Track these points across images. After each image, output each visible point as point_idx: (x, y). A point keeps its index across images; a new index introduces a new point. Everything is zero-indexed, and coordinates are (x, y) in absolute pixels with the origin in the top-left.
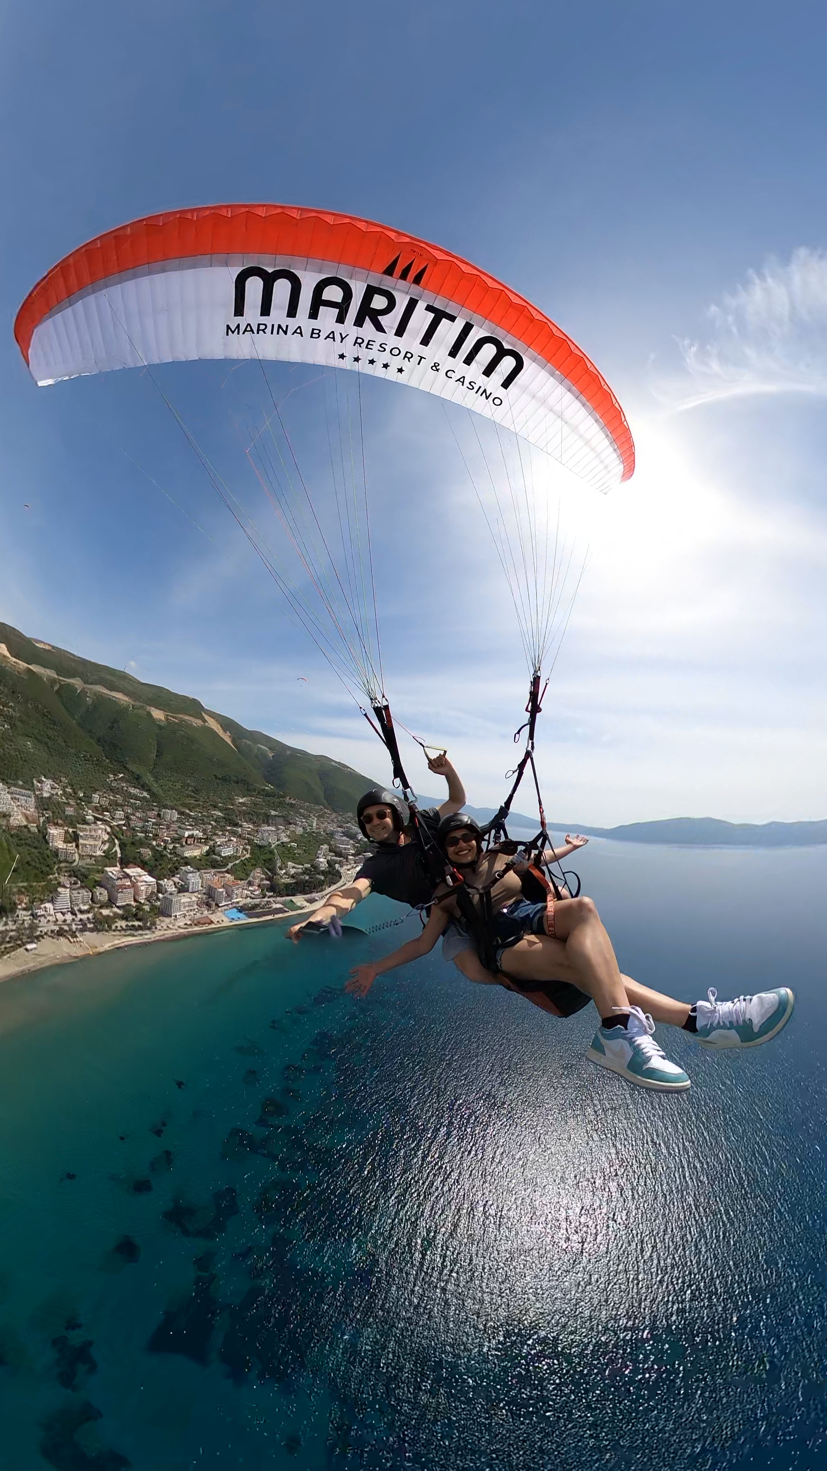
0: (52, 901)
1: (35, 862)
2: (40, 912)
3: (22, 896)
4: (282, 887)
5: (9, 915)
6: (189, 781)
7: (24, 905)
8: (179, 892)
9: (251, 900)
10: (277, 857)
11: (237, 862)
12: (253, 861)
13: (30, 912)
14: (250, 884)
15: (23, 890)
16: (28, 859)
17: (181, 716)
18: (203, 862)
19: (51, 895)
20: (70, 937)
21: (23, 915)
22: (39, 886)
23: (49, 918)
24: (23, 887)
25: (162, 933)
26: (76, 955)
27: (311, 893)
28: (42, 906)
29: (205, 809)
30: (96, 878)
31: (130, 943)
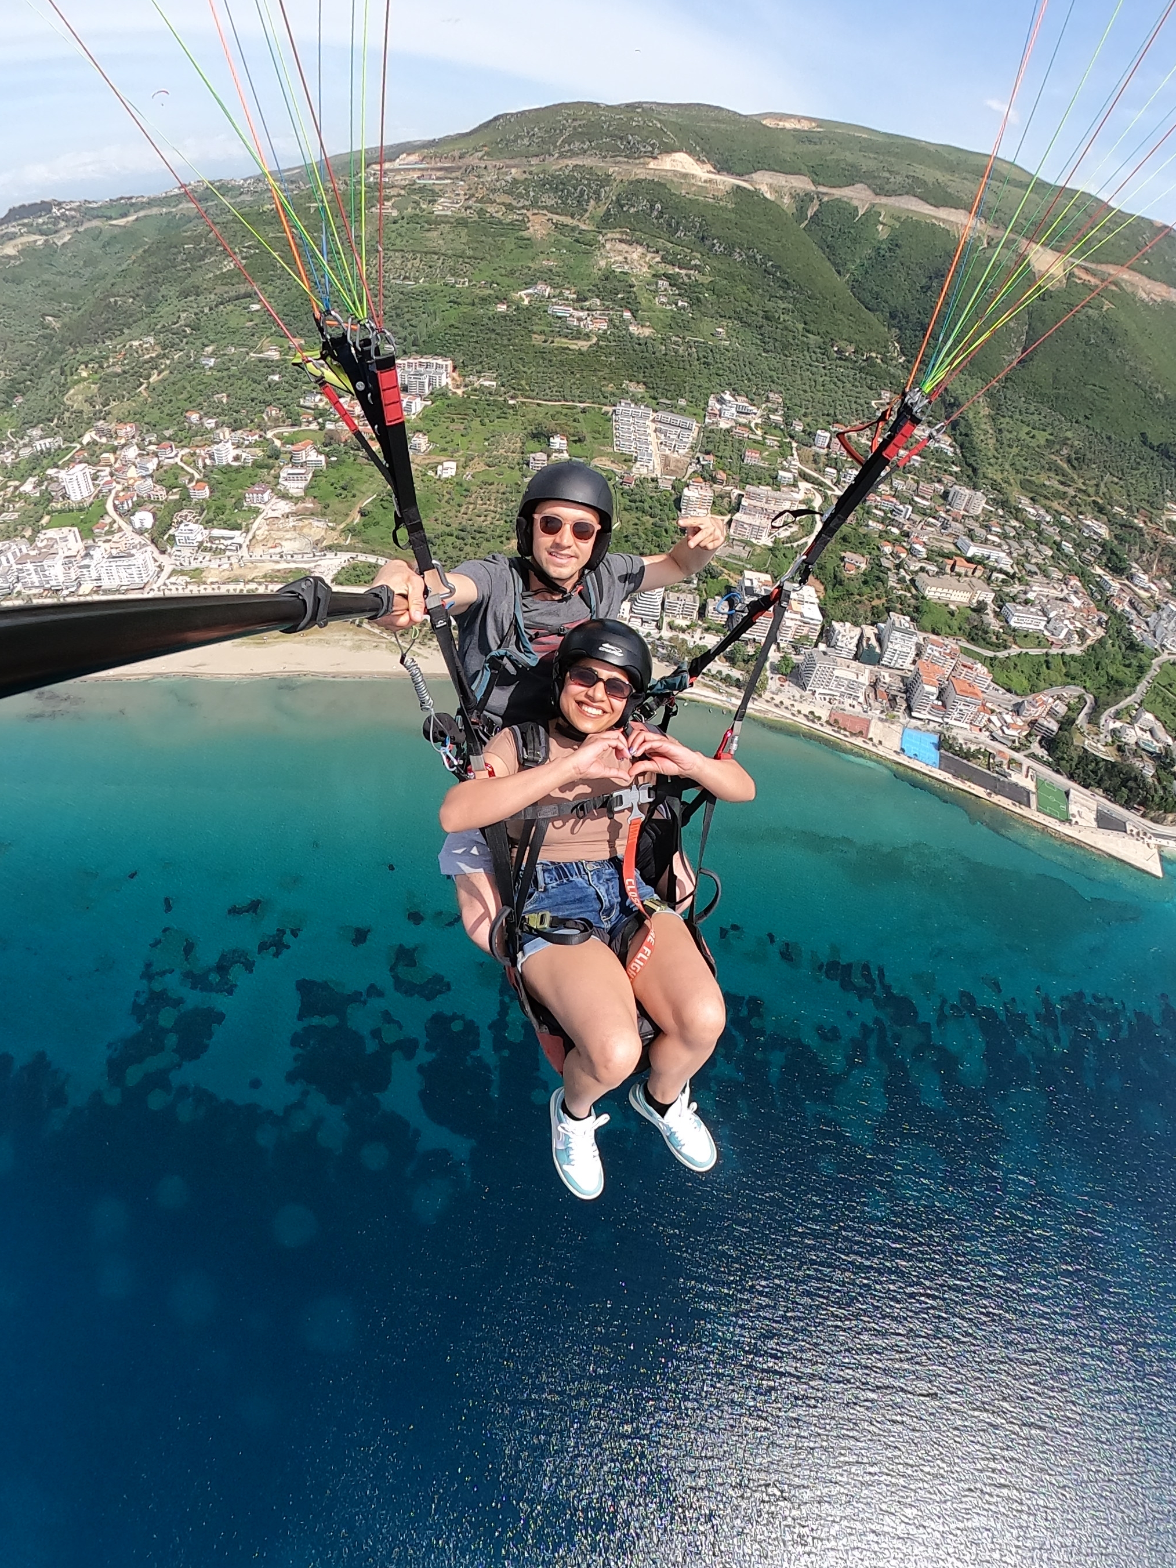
4: (1074, 754)
6: (1069, 434)
8: (856, 657)
9: (989, 741)
10: (1142, 687)
11: (1033, 652)
12: (1075, 668)
14: (1017, 709)
17: (1111, 269)
18: (955, 624)
25: (766, 706)
27: (1127, 805)
29: (1074, 509)
30: (731, 580)
31: (703, 699)
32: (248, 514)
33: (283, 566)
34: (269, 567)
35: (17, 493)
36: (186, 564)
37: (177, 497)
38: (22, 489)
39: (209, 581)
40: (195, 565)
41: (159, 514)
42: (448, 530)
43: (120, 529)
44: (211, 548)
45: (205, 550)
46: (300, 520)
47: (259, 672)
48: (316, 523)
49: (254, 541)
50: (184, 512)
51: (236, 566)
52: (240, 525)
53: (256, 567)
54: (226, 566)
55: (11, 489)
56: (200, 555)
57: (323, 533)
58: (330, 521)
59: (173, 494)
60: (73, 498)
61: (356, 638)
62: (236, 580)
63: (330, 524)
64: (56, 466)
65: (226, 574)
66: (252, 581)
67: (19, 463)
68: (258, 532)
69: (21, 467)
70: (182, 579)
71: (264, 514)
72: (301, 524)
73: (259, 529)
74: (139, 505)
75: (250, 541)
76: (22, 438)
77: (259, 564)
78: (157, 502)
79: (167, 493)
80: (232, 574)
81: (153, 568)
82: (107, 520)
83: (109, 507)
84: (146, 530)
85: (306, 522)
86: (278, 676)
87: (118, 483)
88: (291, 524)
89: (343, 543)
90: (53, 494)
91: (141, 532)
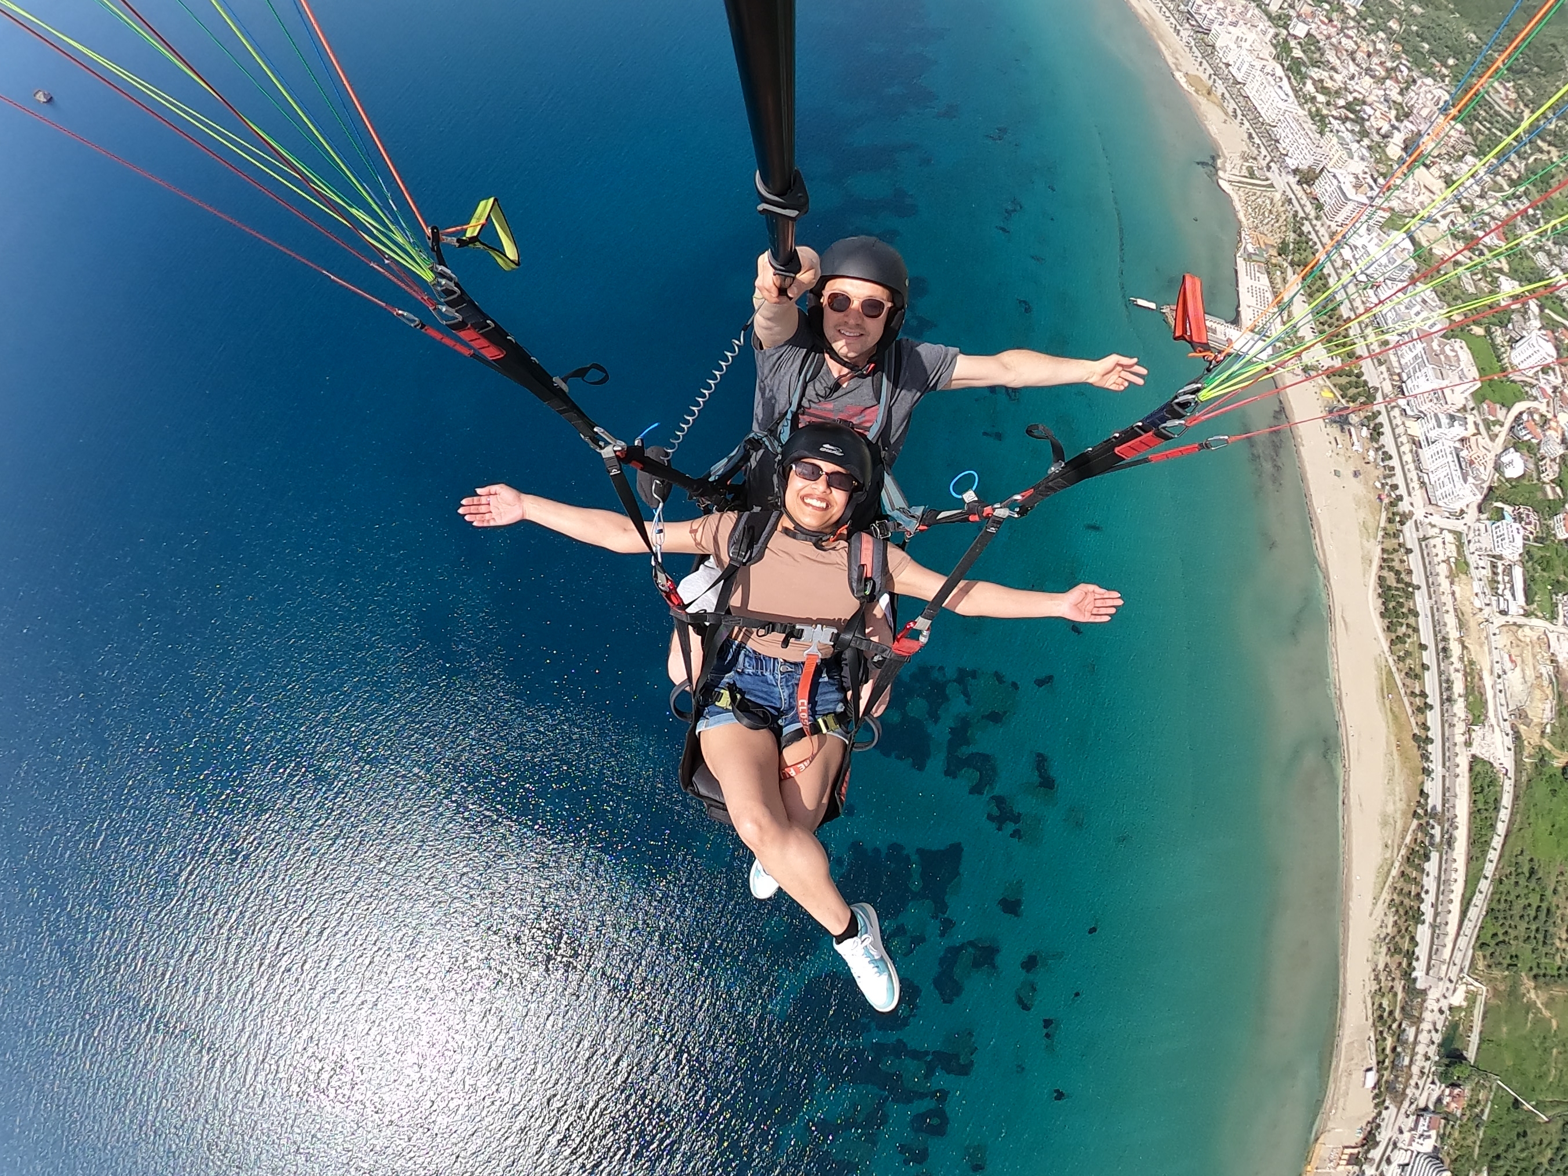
0: (1435, 1156)
1: (1522, 1150)
2: (1423, 1124)
3: (1464, 1103)
5: (1441, 1069)
7: (1446, 1100)
13: (1431, 1107)
15: (1477, 1110)
16: (1532, 1138)
19: (1447, 1161)
20: (1355, 1151)
21: (1429, 1093)
22: (1474, 1143)
23: (1407, 1136)
24: (1482, 1111)
26: (1320, 1141)
28: (1433, 1133)
32: (1548, 605)
33: (1488, 681)
34: (1484, 663)
35: (1496, 275)
36: (1473, 547)
37: (1551, 496)
38: (1502, 279)
39: (1456, 588)
40: (1472, 560)
41: (1525, 482)
42: (1549, 892)
43: (1493, 437)
44: (1495, 574)
45: (1494, 566)
46: (1551, 682)
47: (1344, 705)
48: (1548, 706)
49: (1515, 628)
50: (1534, 518)
51: (1480, 617)
52: (1533, 602)
53: (1481, 645)
54: (1478, 604)
55: (1498, 265)
56: (1485, 562)
57: (1536, 720)
58: (1553, 725)
59: (1553, 489)
60: (1514, 353)
61: (1398, 815)
62: (1461, 625)
63: (1548, 727)
64: (1542, 308)
65: (1467, 609)
66: (1464, 647)
67: (1528, 258)
68: (1527, 629)
69: (1525, 263)
70: (1452, 551)
71: (1551, 627)
72: (1546, 683)
73: (1532, 628)
74: (1530, 450)
75: (1515, 624)
76: (1555, 243)
77: (1486, 648)
78: (1539, 473)
79: (1552, 481)
80: (1468, 616)
81: (1457, 507)
82: (1501, 414)
83: (1519, 407)
84: (1502, 474)
85: (1549, 691)
86: (1342, 730)
87: (1548, 404)
88: (1544, 671)
89: (1526, 754)
90: (1510, 326)
91: (1498, 467)
